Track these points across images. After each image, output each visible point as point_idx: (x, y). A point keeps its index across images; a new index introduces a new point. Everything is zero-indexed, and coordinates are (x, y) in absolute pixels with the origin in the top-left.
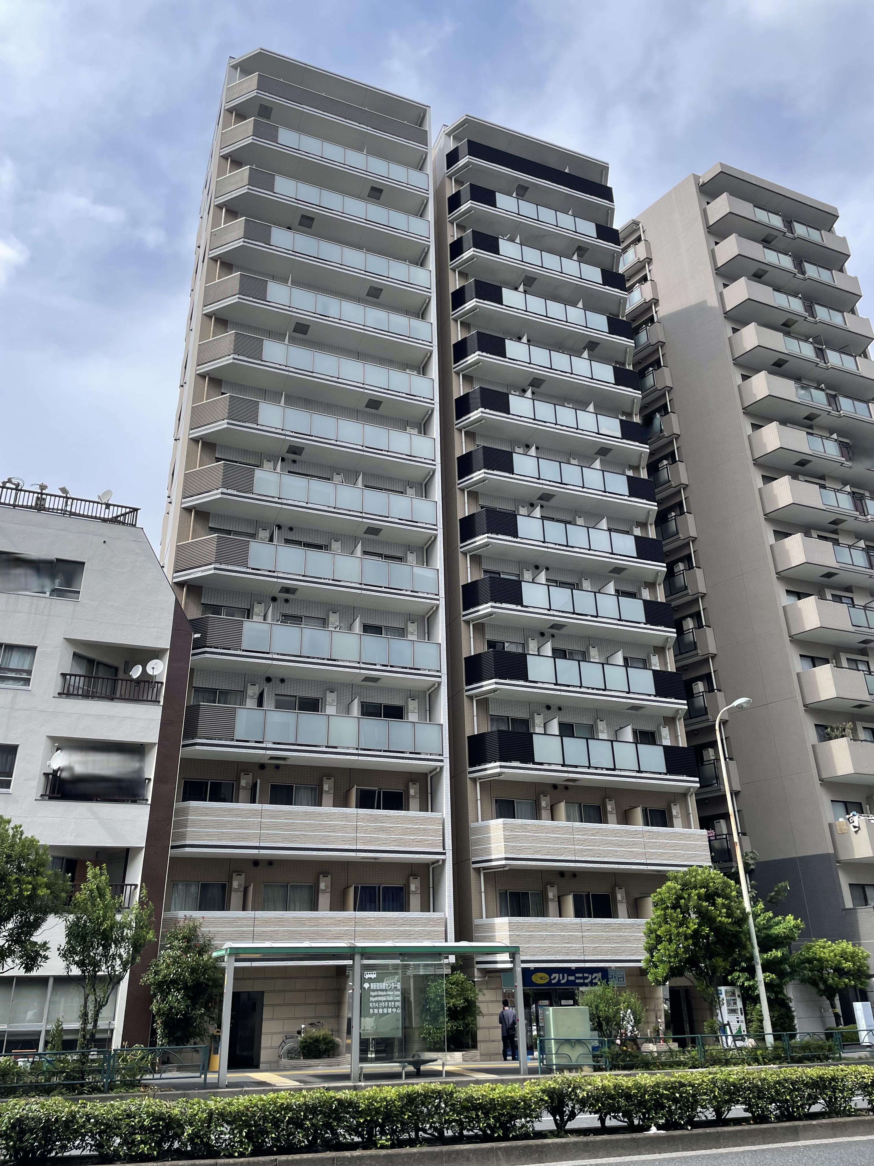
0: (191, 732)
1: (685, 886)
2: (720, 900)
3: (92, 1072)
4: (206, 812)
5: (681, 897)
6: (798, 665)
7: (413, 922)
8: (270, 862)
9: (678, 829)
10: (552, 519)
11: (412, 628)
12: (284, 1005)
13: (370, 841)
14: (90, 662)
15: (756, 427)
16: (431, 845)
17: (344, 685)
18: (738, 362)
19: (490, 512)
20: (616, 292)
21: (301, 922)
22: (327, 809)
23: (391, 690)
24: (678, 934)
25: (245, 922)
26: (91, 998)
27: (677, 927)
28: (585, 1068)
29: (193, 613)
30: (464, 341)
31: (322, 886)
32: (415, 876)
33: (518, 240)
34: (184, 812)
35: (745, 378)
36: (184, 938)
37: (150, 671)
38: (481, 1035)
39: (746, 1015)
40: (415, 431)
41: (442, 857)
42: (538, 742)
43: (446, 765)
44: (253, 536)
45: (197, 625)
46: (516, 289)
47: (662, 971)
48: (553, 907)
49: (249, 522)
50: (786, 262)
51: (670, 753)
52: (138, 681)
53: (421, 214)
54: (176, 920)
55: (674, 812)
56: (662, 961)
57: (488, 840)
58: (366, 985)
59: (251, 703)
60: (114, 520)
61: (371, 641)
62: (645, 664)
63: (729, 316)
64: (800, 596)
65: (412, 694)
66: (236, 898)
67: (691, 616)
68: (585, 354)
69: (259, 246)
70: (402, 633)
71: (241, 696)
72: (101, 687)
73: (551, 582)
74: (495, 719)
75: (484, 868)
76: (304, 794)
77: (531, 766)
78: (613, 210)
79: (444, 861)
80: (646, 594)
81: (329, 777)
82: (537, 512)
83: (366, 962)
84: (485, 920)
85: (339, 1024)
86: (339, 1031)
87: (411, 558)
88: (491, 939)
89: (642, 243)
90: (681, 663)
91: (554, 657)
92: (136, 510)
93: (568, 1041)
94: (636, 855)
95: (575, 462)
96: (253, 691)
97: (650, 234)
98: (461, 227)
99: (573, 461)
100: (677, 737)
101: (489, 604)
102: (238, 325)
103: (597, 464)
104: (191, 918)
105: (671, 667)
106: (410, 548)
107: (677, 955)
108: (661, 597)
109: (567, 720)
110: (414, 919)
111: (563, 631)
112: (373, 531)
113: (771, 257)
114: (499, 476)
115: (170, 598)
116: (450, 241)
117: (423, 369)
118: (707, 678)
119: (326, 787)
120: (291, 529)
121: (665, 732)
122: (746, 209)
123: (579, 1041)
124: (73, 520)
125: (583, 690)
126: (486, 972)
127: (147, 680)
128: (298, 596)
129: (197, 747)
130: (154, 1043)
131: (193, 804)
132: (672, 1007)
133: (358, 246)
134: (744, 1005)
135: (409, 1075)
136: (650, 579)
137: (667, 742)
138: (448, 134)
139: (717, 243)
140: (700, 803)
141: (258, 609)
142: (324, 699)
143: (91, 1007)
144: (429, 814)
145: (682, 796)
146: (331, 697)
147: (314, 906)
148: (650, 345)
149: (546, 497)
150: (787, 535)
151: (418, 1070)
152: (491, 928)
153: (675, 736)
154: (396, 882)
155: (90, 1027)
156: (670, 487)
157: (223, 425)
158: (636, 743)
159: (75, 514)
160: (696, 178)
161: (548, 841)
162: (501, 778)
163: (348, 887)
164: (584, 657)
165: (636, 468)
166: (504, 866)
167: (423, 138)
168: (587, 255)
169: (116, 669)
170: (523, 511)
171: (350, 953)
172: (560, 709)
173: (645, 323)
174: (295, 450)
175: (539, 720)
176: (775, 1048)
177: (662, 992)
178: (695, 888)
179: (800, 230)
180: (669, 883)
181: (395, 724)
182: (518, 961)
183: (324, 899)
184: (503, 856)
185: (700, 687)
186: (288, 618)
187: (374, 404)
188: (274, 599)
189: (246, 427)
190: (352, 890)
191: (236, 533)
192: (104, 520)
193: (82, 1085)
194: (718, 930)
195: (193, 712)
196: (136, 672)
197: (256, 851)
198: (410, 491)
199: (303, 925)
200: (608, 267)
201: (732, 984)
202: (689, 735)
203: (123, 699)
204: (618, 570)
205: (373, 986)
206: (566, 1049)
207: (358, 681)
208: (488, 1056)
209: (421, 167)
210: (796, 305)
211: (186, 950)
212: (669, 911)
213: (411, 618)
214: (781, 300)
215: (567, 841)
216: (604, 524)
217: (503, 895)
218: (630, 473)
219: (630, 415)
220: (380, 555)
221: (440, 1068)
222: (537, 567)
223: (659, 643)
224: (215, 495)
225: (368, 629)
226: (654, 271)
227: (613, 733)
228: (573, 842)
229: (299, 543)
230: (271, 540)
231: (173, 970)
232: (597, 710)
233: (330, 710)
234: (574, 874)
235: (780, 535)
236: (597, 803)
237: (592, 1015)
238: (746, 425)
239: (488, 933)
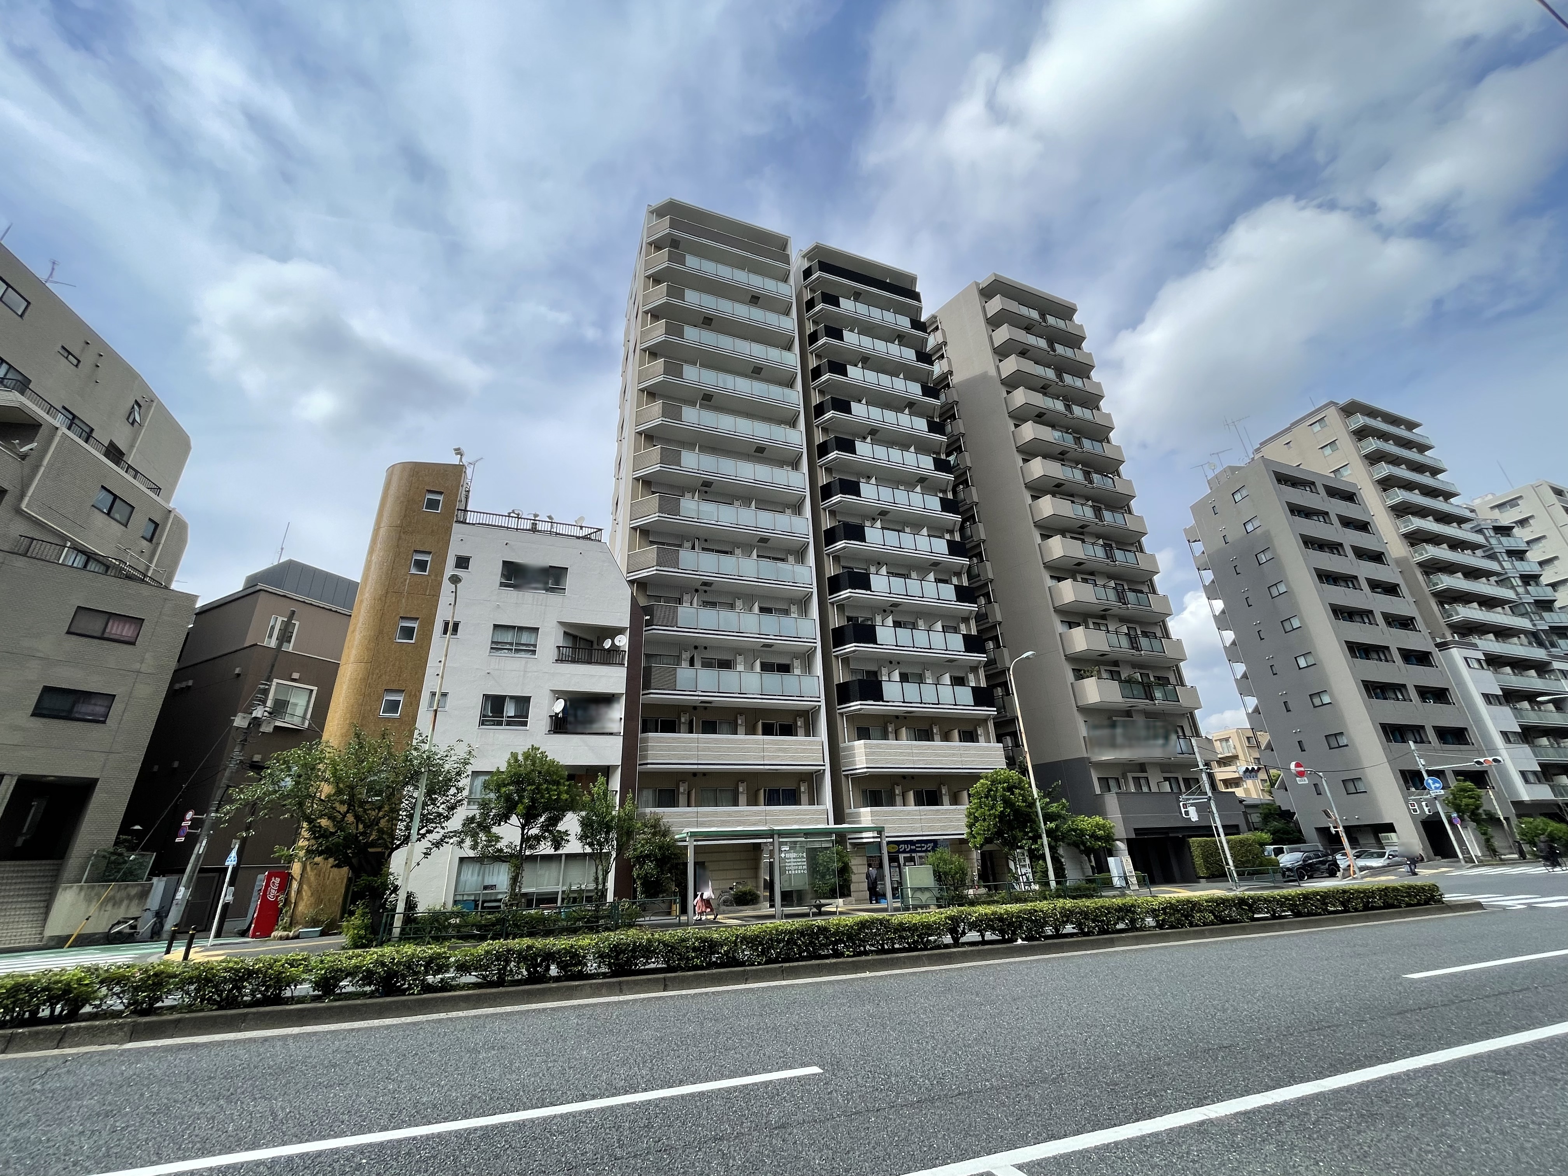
0: (647, 686)
1: (993, 782)
2: (1017, 791)
3: (602, 918)
4: (659, 740)
5: (992, 790)
6: (1060, 628)
7: (805, 813)
8: (705, 774)
9: (982, 744)
10: (888, 529)
11: (794, 608)
12: (719, 870)
13: (773, 757)
14: (575, 637)
15: (1025, 461)
16: (814, 760)
17: (749, 650)
18: (1012, 415)
19: (846, 525)
20: (925, 366)
21: (729, 814)
22: (741, 737)
23: (781, 653)
24: (990, 815)
25: (691, 815)
26: (600, 867)
27: (989, 810)
28: (932, 906)
29: (643, 602)
30: (821, 404)
31: (741, 789)
32: (804, 781)
33: (856, 331)
34: (646, 740)
35: (1016, 426)
36: (651, 826)
37: (617, 643)
38: (853, 887)
39: (1032, 869)
40: (790, 468)
41: (823, 768)
42: (886, 686)
43: (823, 704)
44: (680, 546)
45: (648, 610)
46: (856, 366)
47: (979, 840)
48: (899, 799)
49: (677, 536)
50: (1042, 343)
51: (976, 691)
52: (609, 650)
53: (787, 313)
54: (645, 814)
55: (979, 733)
56: (978, 834)
57: (853, 756)
58: (783, 855)
59: (685, 664)
60: (585, 538)
61: (766, 618)
62: (956, 630)
63: (1004, 382)
64: (1059, 579)
65: (796, 655)
66: (682, 799)
67: (983, 595)
68: (907, 411)
69: (675, 339)
70: (786, 612)
71: (678, 660)
72: (582, 655)
73: (890, 574)
74: (853, 671)
75: (851, 775)
76: (725, 727)
77: (881, 703)
78: (921, 308)
79: (824, 770)
80: (955, 581)
81: (741, 714)
82: (878, 524)
83: (781, 840)
84: (853, 810)
85: (757, 882)
86: (757, 887)
87: (791, 559)
88: (859, 822)
89: (940, 331)
90: (980, 628)
91: (895, 627)
92: (601, 530)
93: (920, 889)
94: (955, 762)
95: (903, 488)
96: (686, 655)
97: (944, 325)
98: (815, 323)
99: (900, 487)
100: (979, 680)
101: (849, 590)
102: (663, 396)
103: (918, 489)
104: (654, 813)
105: (974, 632)
106: (790, 552)
107: (989, 830)
108: (965, 583)
109: (903, 671)
110: (806, 810)
111: (899, 608)
112: (764, 540)
113: (1031, 340)
114: (850, 498)
115: (627, 592)
116: (808, 333)
117: (793, 424)
118: (995, 639)
119: (739, 722)
120: (706, 540)
121: (971, 677)
122: (1013, 306)
123: (927, 889)
124: (559, 538)
125: (915, 649)
126: (854, 845)
127: (615, 649)
128: (713, 588)
129: (652, 696)
130: (635, 898)
131: (651, 734)
132: (982, 866)
133: (745, 338)
134: (1031, 862)
135: (814, 914)
136: (958, 570)
137: (973, 684)
138: (804, 257)
139: (993, 331)
140: (996, 725)
141: (686, 597)
142: (735, 660)
143: (600, 873)
144: (811, 739)
145: (984, 721)
146: (740, 659)
147: (736, 804)
148: (948, 404)
149: (883, 513)
150: (1049, 537)
151: (820, 910)
152: (858, 815)
153: (978, 679)
154: (792, 786)
155: (600, 887)
156: (966, 504)
157: (657, 468)
158: (952, 685)
159: (559, 534)
160: (977, 284)
161: (896, 754)
162: (861, 712)
163: (759, 790)
164: (914, 626)
165: (944, 492)
166: (866, 772)
167: (786, 260)
168: (905, 340)
169: (592, 642)
170: (868, 523)
171: (771, 834)
172: (899, 663)
173: (944, 387)
174: (707, 484)
175: (884, 671)
176: (1057, 890)
177: (976, 855)
178: (1000, 783)
179: (1051, 320)
180: (982, 781)
181: (786, 677)
182: (883, 837)
183: (742, 798)
184: (865, 766)
185: (991, 645)
186: (707, 604)
187: (760, 449)
188: (697, 591)
189: (673, 469)
190: (762, 791)
191: (668, 544)
192: (578, 538)
193: (598, 927)
194: (1017, 811)
195: (648, 671)
196: (607, 644)
197: (696, 767)
198: (788, 511)
199: (731, 816)
200: (919, 349)
201: (1021, 847)
202: (987, 677)
203: (597, 663)
204: (936, 564)
205: (788, 855)
206: (918, 894)
207: (758, 647)
208: (859, 901)
209: (785, 279)
210: (1050, 374)
211: (654, 834)
212: (983, 800)
213: (792, 601)
214: (1039, 370)
215: (909, 754)
216: (925, 531)
217: (864, 792)
218: (941, 495)
219: (939, 453)
220: (769, 558)
221: (835, 910)
222: (879, 563)
223: (966, 615)
224: (654, 517)
225: (762, 610)
226: (948, 351)
227: (935, 678)
228: (912, 754)
229: (712, 550)
230: (693, 548)
231: (647, 847)
232: (924, 663)
233: (740, 668)
234: (913, 777)
235: (1045, 537)
236: (926, 727)
237: (934, 871)
238: (1019, 459)
239: (856, 818)
